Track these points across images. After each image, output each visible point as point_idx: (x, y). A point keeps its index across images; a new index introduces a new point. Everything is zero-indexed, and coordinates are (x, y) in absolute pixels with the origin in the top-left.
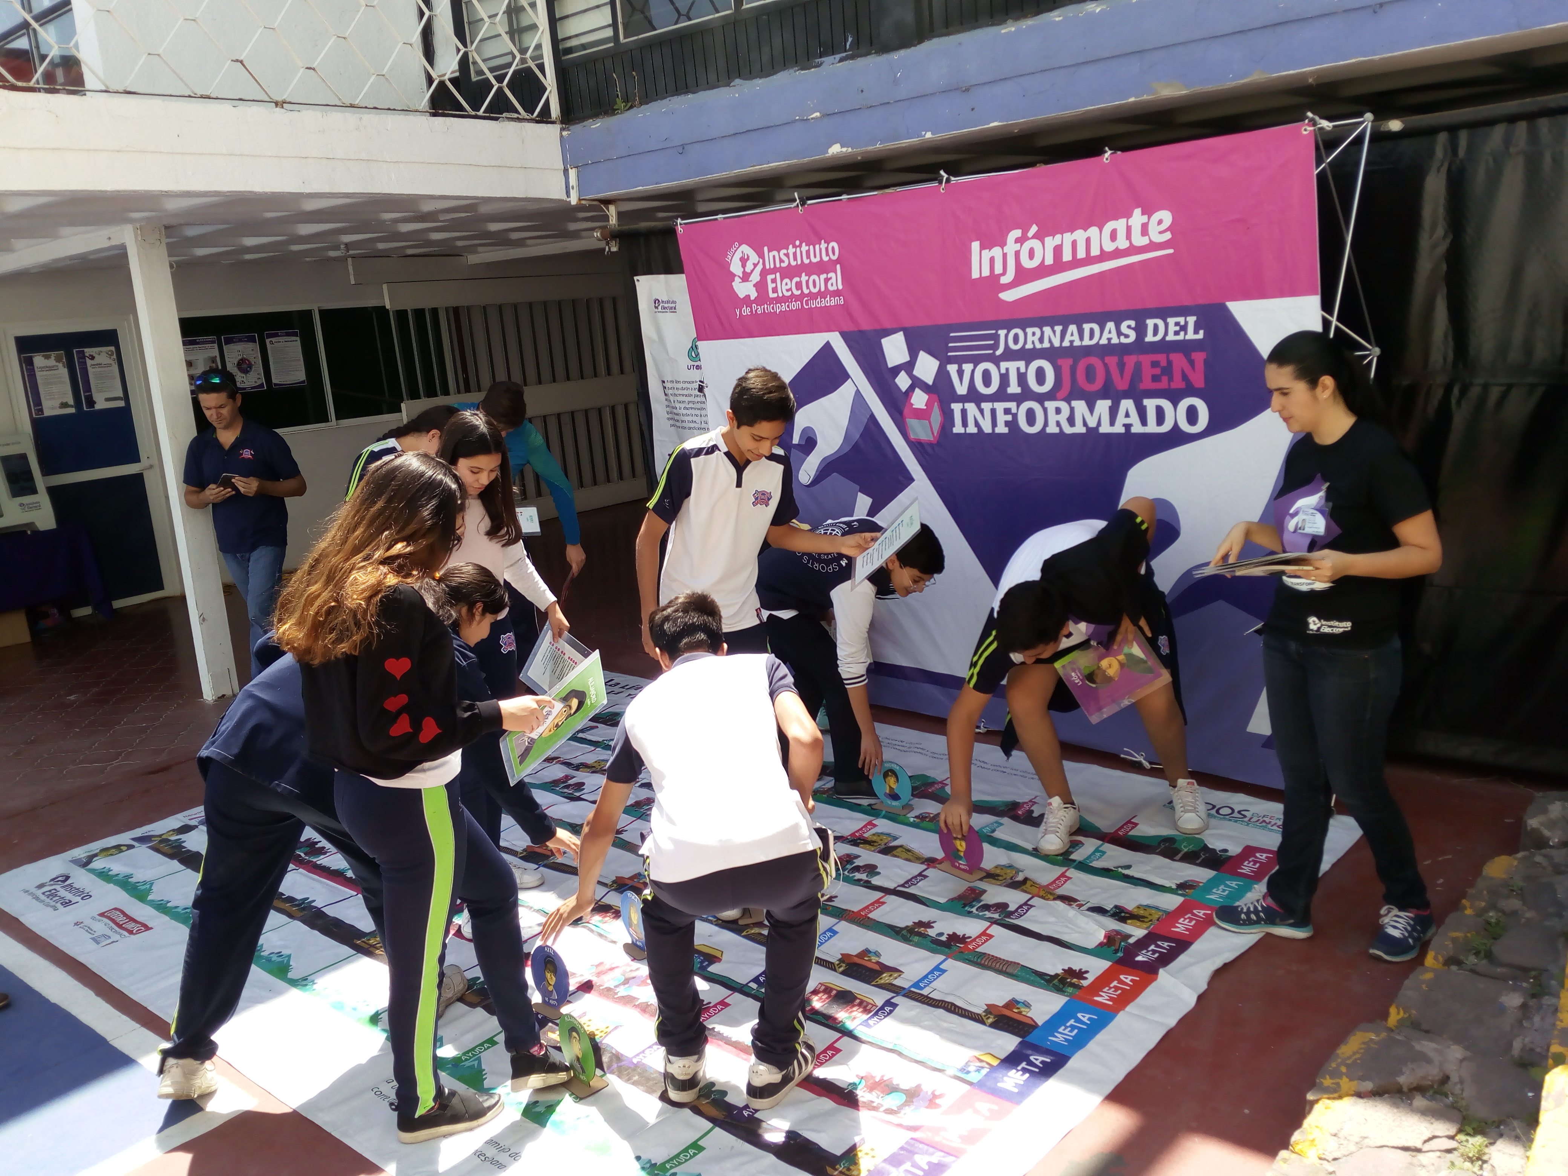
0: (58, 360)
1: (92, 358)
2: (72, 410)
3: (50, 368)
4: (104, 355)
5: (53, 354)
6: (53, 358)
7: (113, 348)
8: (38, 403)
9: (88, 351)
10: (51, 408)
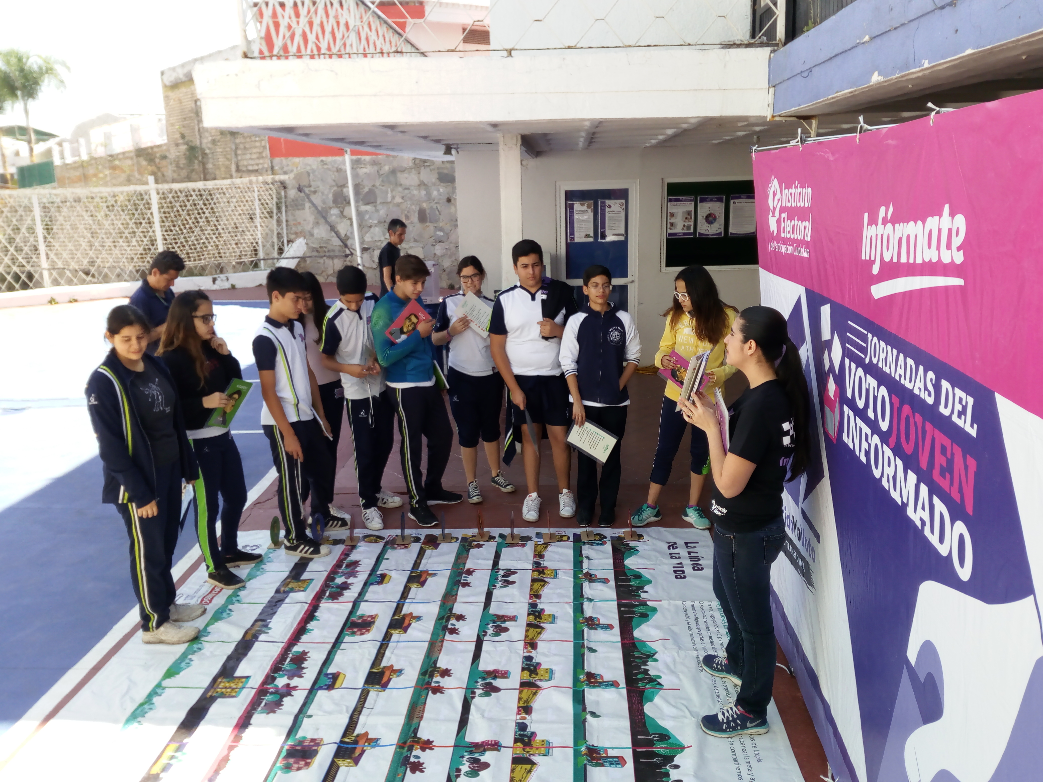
0: (589, 207)
1: (610, 207)
2: (591, 240)
3: (583, 212)
4: (617, 205)
5: (586, 203)
6: (586, 205)
7: (624, 201)
8: (572, 233)
9: (608, 202)
10: (579, 238)
